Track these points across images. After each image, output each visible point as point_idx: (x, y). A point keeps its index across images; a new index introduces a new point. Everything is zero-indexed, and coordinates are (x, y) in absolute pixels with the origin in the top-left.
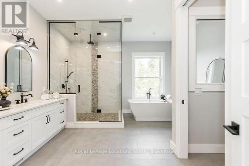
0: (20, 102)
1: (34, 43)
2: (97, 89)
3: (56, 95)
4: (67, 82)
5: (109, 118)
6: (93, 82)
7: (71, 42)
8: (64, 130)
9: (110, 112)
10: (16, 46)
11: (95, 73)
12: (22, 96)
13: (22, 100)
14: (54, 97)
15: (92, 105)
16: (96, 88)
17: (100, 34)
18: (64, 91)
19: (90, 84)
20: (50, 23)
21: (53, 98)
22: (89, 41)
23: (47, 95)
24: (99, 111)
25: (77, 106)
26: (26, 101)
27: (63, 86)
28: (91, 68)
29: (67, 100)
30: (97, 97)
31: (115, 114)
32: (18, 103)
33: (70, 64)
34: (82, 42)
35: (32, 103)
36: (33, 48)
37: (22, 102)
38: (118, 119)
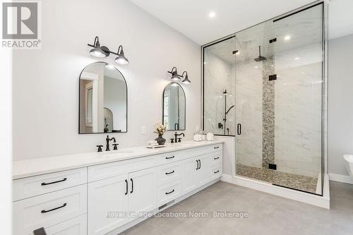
0: (174, 141)
1: (187, 77)
2: (272, 132)
3: (210, 136)
4: (225, 120)
5: (296, 183)
6: (264, 120)
7: (231, 65)
8: (219, 183)
9: (299, 172)
10: (172, 83)
11: (268, 106)
12: (176, 135)
13: (176, 140)
14: (208, 138)
15: (264, 156)
16: (270, 129)
17: (275, 40)
18: (221, 131)
19: (261, 123)
20: (204, 48)
21: (206, 139)
22: (257, 57)
23: (200, 136)
24: (273, 167)
25: (237, 154)
26: (180, 141)
27: (220, 126)
28: (262, 98)
29: (223, 143)
30: (273, 145)
31: (310, 179)
32: (172, 142)
33: (229, 96)
34: (247, 60)
35: (184, 144)
36: (186, 82)
37: (176, 142)
38: (315, 190)
